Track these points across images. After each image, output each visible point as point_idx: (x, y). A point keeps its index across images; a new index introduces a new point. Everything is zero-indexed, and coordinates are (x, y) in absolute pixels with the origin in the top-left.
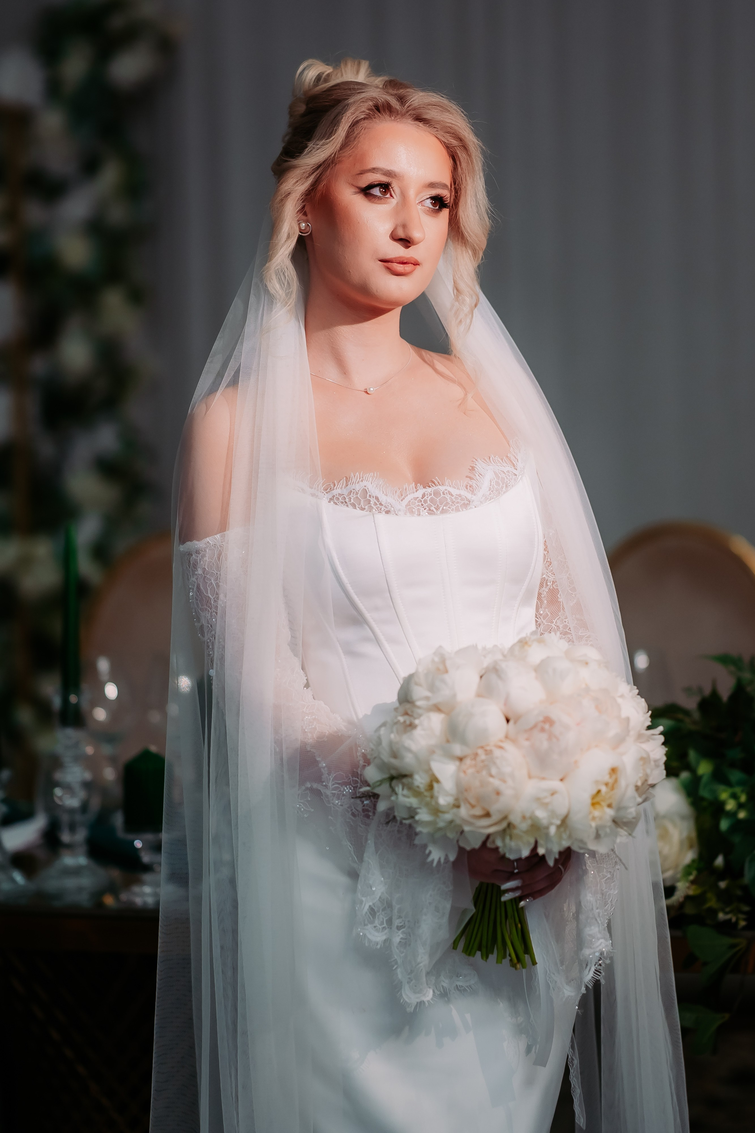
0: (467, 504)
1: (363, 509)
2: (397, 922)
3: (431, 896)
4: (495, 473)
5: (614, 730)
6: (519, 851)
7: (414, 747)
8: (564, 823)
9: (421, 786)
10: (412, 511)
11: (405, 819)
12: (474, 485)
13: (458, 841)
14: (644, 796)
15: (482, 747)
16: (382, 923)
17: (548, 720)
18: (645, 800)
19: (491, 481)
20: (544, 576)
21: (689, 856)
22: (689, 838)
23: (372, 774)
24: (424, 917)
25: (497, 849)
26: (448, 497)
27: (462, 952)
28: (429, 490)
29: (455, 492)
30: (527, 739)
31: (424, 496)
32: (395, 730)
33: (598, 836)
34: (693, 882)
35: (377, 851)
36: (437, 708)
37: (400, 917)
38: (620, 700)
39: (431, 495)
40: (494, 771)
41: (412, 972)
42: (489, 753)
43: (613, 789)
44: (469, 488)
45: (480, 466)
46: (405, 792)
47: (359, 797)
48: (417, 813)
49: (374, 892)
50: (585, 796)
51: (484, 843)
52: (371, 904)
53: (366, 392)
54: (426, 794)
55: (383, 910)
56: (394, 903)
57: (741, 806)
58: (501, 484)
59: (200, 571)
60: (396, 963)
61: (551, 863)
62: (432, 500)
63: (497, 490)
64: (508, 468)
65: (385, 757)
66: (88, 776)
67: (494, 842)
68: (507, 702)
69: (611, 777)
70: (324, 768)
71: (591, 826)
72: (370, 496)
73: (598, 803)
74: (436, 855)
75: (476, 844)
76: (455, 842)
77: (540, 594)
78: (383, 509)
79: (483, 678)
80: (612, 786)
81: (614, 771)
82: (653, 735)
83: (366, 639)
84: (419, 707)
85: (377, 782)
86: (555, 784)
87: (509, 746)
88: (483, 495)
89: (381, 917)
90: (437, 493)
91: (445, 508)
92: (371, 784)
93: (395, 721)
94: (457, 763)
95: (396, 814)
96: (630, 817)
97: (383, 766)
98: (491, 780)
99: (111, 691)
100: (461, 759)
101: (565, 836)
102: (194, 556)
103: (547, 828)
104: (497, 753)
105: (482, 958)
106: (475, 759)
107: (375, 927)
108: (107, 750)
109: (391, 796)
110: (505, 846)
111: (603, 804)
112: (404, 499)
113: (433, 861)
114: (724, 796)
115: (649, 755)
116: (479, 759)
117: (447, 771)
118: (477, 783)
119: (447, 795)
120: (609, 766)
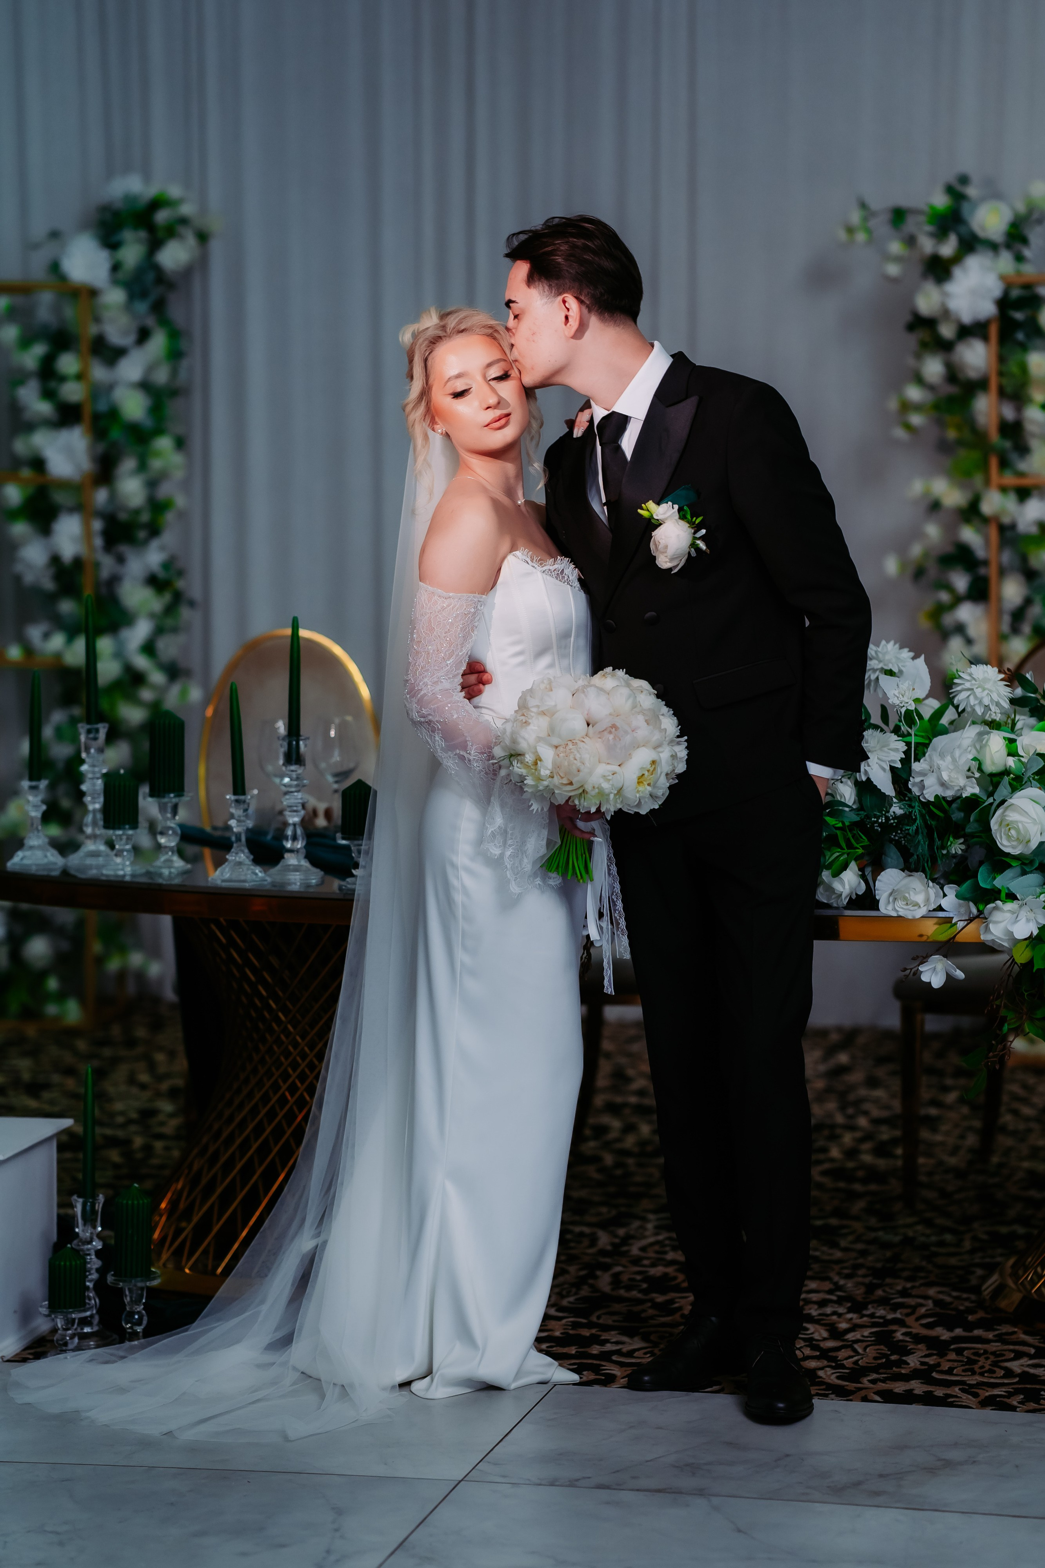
2: (510, 842)
5: (655, 738)
6: (589, 807)
7: (527, 737)
8: (620, 791)
9: (530, 762)
13: (550, 799)
15: (570, 741)
16: (501, 843)
17: (614, 726)
25: (575, 805)
30: (600, 738)
32: (515, 725)
36: (543, 713)
37: (512, 839)
40: (577, 756)
41: (516, 873)
42: (575, 744)
43: (652, 774)
46: (519, 765)
48: (526, 779)
49: (496, 823)
50: (634, 777)
51: (567, 801)
52: (493, 830)
54: (533, 767)
55: (501, 834)
56: (509, 831)
60: (508, 868)
65: (508, 742)
67: (573, 801)
68: (588, 713)
69: (652, 766)
71: (636, 796)
73: (642, 782)
74: (535, 807)
75: (562, 801)
76: (548, 799)
80: (652, 772)
81: (654, 763)
84: (532, 712)
85: (502, 757)
86: (615, 768)
87: (588, 741)
89: (500, 838)
93: (516, 719)
94: (554, 749)
97: (506, 748)
98: (575, 762)
100: (557, 747)
101: (619, 800)
103: (608, 795)
104: (580, 745)
106: (565, 748)
107: (495, 845)
109: (510, 767)
110: (580, 804)
111: (645, 783)
115: (676, 754)
116: (568, 748)
117: (548, 755)
118: (566, 764)
119: (547, 769)
120: (651, 759)
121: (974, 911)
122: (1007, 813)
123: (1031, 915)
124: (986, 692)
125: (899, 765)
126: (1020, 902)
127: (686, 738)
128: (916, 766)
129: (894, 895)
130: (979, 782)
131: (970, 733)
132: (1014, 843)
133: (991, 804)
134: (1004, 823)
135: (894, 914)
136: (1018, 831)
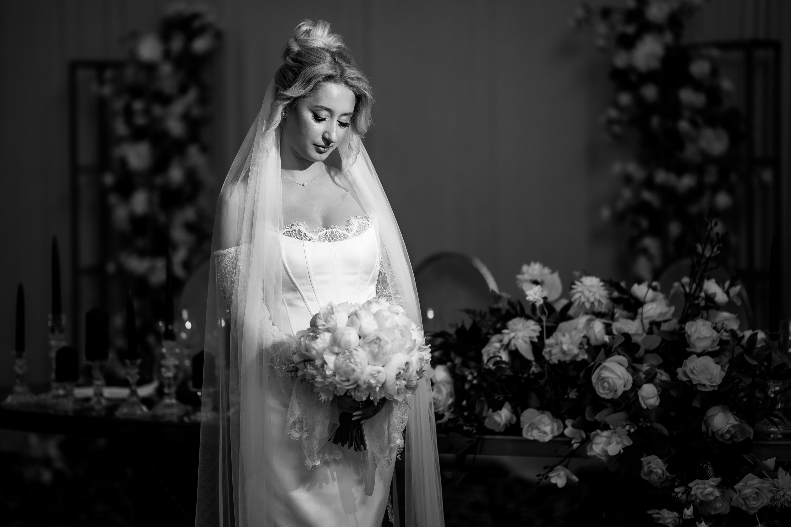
0: (346, 237)
1: (298, 238)
2: (305, 429)
3: (320, 417)
4: (359, 224)
5: (408, 345)
6: (362, 398)
7: (316, 347)
8: (383, 386)
9: (319, 365)
10: (321, 240)
11: (310, 380)
12: (349, 229)
13: (334, 391)
14: (420, 376)
15: (347, 349)
16: (299, 429)
17: (378, 339)
18: (420, 378)
19: (357, 227)
20: (381, 270)
21: (451, 401)
22: (451, 392)
23: (296, 358)
24: (317, 427)
25: (352, 396)
26: (337, 234)
27: (333, 442)
28: (328, 230)
29: (340, 232)
30: (368, 347)
31: (326, 233)
32: (308, 339)
33: (398, 393)
34: (452, 412)
35: (297, 396)
36: (328, 330)
37: (306, 426)
38: (412, 331)
39: (329, 233)
40: (352, 361)
41: (310, 451)
42: (350, 352)
43: (406, 372)
44: (348, 230)
45: (352, 220)
46: (311, 368)
47: (290, 372)
48: (316, 378)
49: (295, 414)
50: (394, 375)
51: (346, 393)
52: (293, 420)
53: (303, 185)
54: (320, 369)
55: (300, 423)
56: (304, 420)
57: (474, 378)
58: (362, 229)
59: (223, 264)
60: (304, 447)
61: (376, 404)
62: (330, 235)
63: (360, 231)
64: (366, 221)
65: (303, 351)
66: (177, 362)
67: (350, 393)
68: (360, 329)
69: (406, 366)
70: (274, 356)
71: (395, 388)
72: (302, 233)
73: (399, 378)
74: (323, 397)
75: (342, 394)
76: (332, 392)
77: (378, 279)
78: (307, 239)
79: (350, 317)
80: (406, 370)
81: (407, 364)
82: (426, 348)
83: (298, 298)
84: (320, 329)
85: (298, 362)
86: (380, 368)
87: (359, 349)
88: (354, 234)
89: (298, 426)
90: (332, 232)
91: (336, 239)
92: (295, 363)
93: (308, 335)
94: (336, 356)
95: (306, 377)
96: (413, 385)
97: (301, 355)
98: (351, 364)
99: (188, 325)
100: (337, 354)
101: (383, 392)
102: (221, 257)
103: (375, 388)
104: (354, 352)
105: (342, 445)
106: (344, 354)
107: (295, 430)
108: (186, 352)
109: (304, 369)
110: (355, 395)
111: (401, 378)
112: (317, 234)
113: (322, 400)
114: (467, 373)
115: (423, 358)
116: (346, 355)
117: (330, 359)
118: (344, 365)
119: (330, 370)
120: (404, 361)
121: (584, 436)
122: (602, 372)
123: (619, 440)
124: (592, 294)
125: (536, 340)
126: (612, 431)
127: (430, 345)
128: (547, 342)
129: (533, 426)
130: (587, 351)
131: (582, 320)
132: (608, 392)
133: (593, 366)
134: (600, 378)
135: (531, 438)
136: (609, 383)
